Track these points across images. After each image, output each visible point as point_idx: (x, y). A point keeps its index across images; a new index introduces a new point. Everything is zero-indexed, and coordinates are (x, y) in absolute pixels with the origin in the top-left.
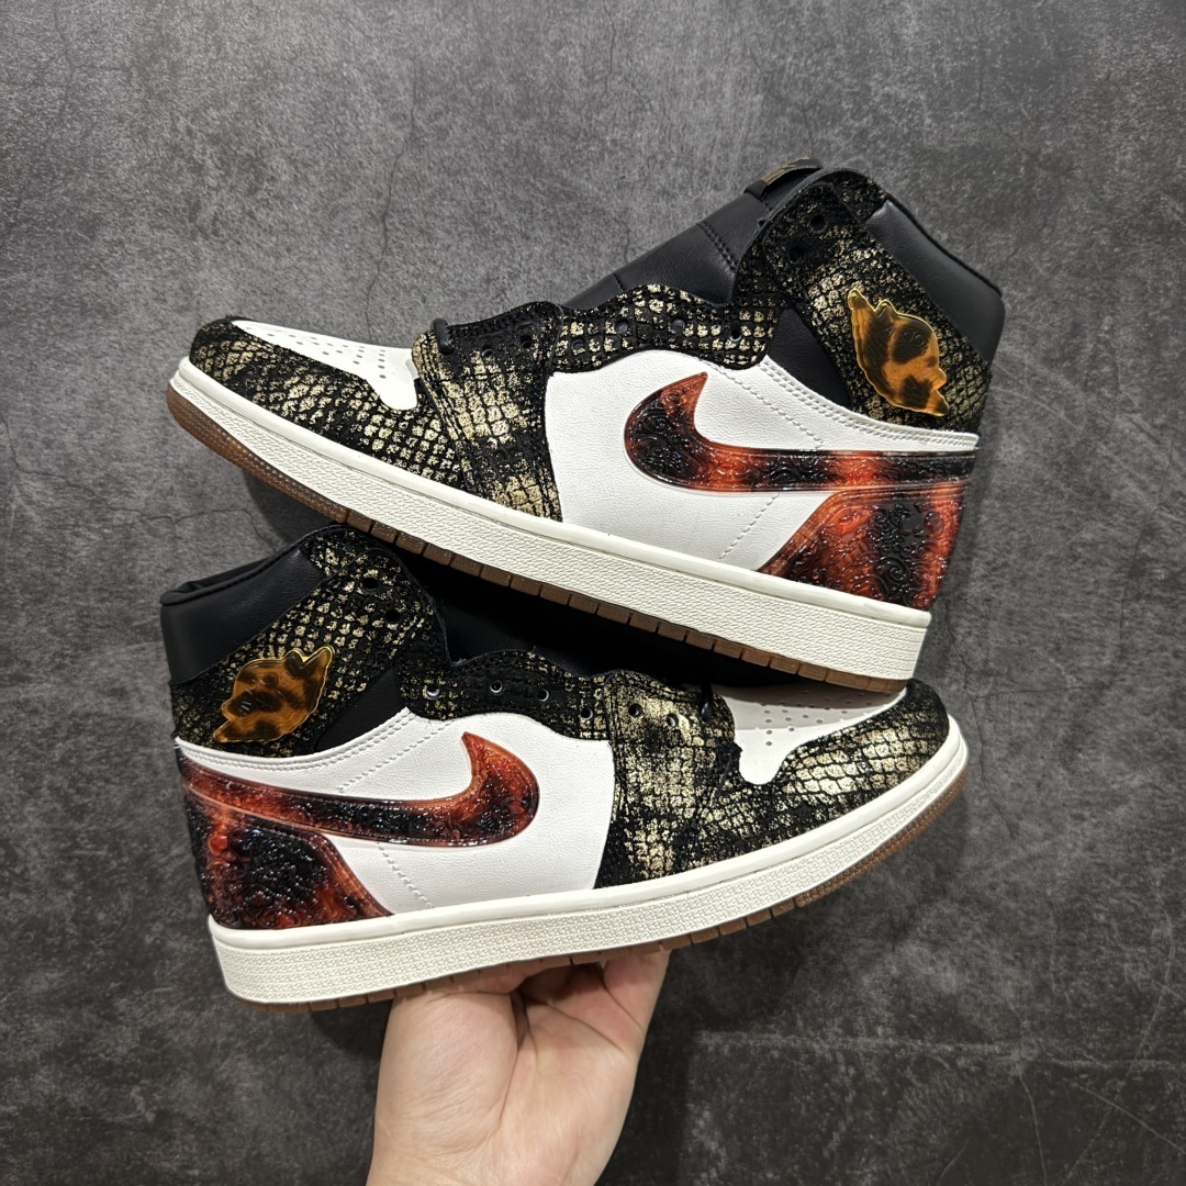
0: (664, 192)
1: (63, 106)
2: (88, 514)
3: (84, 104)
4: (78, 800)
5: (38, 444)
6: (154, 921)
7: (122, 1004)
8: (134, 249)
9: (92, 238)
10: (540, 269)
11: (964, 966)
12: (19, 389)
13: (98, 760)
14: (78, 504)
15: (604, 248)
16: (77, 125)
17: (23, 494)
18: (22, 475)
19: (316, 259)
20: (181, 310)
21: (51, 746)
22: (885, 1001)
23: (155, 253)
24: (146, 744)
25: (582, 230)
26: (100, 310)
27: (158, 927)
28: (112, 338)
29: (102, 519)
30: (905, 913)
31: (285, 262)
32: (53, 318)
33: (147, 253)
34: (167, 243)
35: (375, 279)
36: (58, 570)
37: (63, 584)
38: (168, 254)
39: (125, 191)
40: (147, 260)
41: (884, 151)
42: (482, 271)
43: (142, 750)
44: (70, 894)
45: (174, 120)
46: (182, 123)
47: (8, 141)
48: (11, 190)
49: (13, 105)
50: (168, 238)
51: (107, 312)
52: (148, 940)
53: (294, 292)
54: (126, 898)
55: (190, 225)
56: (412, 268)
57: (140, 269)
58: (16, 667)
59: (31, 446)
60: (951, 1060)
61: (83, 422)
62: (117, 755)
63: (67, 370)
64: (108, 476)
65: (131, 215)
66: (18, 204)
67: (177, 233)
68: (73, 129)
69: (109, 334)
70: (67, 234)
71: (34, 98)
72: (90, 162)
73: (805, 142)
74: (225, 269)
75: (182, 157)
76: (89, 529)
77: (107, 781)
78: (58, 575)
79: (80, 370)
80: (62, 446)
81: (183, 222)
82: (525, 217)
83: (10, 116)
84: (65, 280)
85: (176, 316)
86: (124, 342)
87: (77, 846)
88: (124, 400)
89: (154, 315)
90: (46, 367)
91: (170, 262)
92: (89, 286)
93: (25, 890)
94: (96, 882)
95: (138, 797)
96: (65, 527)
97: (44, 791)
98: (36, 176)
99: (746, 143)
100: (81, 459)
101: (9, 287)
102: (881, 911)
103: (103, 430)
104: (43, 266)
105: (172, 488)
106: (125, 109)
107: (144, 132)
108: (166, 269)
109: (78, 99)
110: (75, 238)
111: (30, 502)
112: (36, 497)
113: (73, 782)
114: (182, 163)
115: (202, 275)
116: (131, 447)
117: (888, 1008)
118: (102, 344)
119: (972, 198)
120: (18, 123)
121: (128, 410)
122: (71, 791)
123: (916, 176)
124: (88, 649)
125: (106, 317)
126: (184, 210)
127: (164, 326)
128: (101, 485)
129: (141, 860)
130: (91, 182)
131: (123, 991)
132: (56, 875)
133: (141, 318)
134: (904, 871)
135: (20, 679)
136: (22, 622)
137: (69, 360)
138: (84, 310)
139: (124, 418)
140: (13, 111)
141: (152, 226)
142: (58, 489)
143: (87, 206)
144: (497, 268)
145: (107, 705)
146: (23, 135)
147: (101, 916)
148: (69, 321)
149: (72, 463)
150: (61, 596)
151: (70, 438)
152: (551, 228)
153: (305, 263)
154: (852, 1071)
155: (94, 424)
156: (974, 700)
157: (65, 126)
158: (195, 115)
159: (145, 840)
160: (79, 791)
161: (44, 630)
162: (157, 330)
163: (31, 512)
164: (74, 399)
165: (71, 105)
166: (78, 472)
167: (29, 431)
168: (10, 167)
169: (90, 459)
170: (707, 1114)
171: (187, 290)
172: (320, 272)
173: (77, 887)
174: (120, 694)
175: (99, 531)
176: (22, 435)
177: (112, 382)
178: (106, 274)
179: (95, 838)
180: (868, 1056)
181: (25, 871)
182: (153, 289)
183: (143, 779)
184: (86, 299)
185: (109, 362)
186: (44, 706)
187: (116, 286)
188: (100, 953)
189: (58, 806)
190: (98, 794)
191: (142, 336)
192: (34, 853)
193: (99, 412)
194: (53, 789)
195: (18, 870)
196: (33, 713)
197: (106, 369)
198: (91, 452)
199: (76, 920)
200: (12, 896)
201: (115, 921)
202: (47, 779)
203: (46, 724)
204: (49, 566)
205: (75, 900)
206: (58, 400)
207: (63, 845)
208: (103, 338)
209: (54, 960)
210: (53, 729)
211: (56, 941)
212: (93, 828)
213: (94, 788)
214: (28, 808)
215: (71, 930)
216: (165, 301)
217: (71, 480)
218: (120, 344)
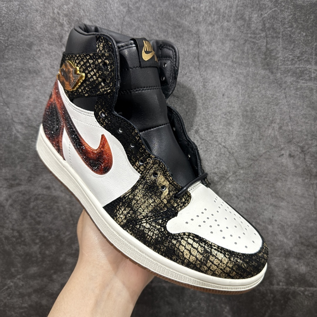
0: (211, 24)
1: (19, 8)
3: (26, 6)
4: (38, 219)
5: (19, 114)
6: (63, 253)
7: (55, 277)
8: (43, 52)
9: (31, 49)
11: (308, 265)
12: (12, 97)
13: (43, 207)
14: (32, 132)
15: (191, 43)
16: (24, 13)
17: (16, 130)
18: (15, 124)
21: (29, 204)
22: (283, 275)
23: (50, 53)
24: (57, 202)
25: (184, 38)
26: (35, 72)
27: (63, 255)
28: (39, 80)
30: (289, 249)
32: (21, 75)
33: (48, 53)
34: (54, 49)
36: (28, 152)
37: (30, 156)
38: (54, 53)
39: (40, 34)
40: (48, 55)
41: (284, 6)
43: (56, 204)
44: (38, 246)
45: (53, 10)
46: (56, 11)
47: (3, 20)
48: (6, 36)
49: (4, 8)
50: (54, 48)
51: (36, 72)
52: (61, 259)
54: (54, 247)
55: (60, 44)
58: (17, 181)
59: (17, 115)
60: (303, 293)
61: (32, 107)
62: (49, 206)
63: (26, 91)
65: (42, 41)
66: (8, 40)
67: (57, 46)
68: (23, 15)
69: (38, 79)
70: (23, 49)
71: (10, 6)
72: (29, 25)
73: (257, 4)
75: (57, 21)
77: (46, 213)
78: (28, 153)
79: (30, 91)
80: (26, 114)
81: (58, 43)
82: (166, 34)
83: (3, 12)
84: (23, 63)
86: (43, 82)
87: (39, 232)
88: (44, 100)
89: (51, 73)
90: (20, 90)
91: (55, 55)
92: (31, 64)
93: (25, 245)
94: (45, 243)
95: (55, 218)
96: (29, 139)
97: (28, 217)
98: (13, 31)
99: (237, 6)
100: (32, 118)
101: (7, 66)
102: (282, 249)
103: (38, 109)
104: (17, 59)
106: (38, 7)
107: (44, 14)
108: (54, 58)
109: (23, 5)
110: (26, 49)
111: (18, 132)
112: (20, 130)
113: (36, 214)
114: (57, 24)
117: (283, 277)
118: (36, 82)
119: (314, 20)
120: (6, 14)
123: (295, 14)
124: (38, 175)
125: (37, 74)
126: (58, 39)
129: (57, 236)
130: (29, 31)
131: (55, 273)
132: (33, 241)
133: (47, 74)
134: (289, 237)
135: (19, 185)
136: (18, 167)
137: (26, 88)
138: (30, 72)
140: (4, 10)
141: (49, 44)
142: (26, 127)
143: (28, 39)
145: (45, 192)
146: (8, 18)
147: (47, 252)
148: (26, 76)
149: (29, 119)
150: (29, 159)
151: (28, 112)
152: (174, 38)
154: (272, 295)
155: (35, 107)
156: (313, 184)
157: (20, 14)
158: (60, 8)
159: (58, 230)
160: (38, 217)
161: (25, 170)
162: (52, 77)
163: (18, 135)
164: (29, 100)
165: (22, 7)
166: (32, 122)
167: (16, 110)
168: (5, 28)
169: (35, 118)
170: (228, 308)
173: (40, 244)
174: (48, 188)
176: (15, 112)
177: (40, 94)
178: (36, 60)
179: (44, 230)
180: (277, 291)
181: (25, 239)
182: (50, 65)
183: (57, 213)
184: (30, 69)
185: (39, 88)
186: (27, 192)
187: (39, 64)
188: (48, 262)
189: (33, 221)
190: (44, 217)
191: (48, 79)
192: (27, 234)
193: (37, 104)
194: (31, 216)
195: (23, 239)
196: (24, 194)
197: (38, 90)
198: (35, 116)
199: (40, 253)
200: (22, 246)
201: (52, 253)
202: (29, 213)
203: (27, 197)
204: (25, 151)
205: (40, 247)
206: (24, 100)
207: (35, 232)
208: (36, 81)
209: (35, 264)
210: (30, 199)
211: (35, 259)
212: (43, 227)
213: (43, 216)
214: (24, 222)
215: (39, 256)
216: (54, 68)
217: (30, 125)
218: (41, 82)
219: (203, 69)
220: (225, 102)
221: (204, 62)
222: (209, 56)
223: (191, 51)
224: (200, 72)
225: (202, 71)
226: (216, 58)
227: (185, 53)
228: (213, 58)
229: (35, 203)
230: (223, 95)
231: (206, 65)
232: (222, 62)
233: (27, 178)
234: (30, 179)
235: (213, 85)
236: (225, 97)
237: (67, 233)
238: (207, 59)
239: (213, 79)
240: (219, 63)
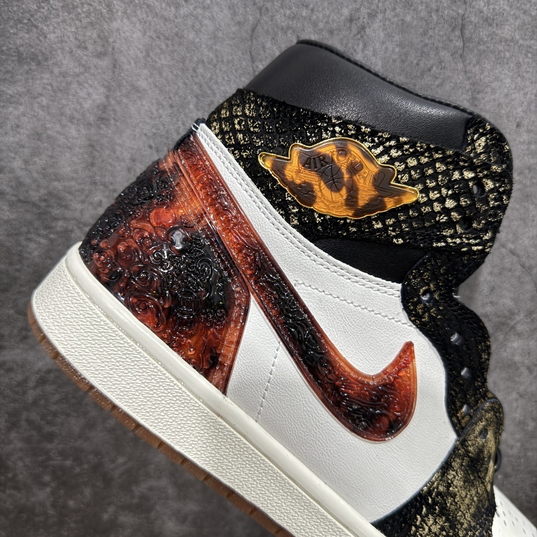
2: (37, 223)
4: (48, 429)
6: (109, 504)
10: (394, 9)
13: (60, 401)
14: (29, 216)
19: (209, 8)
20: (100, 55)
21: (25, 393)
23: (75, 7)
26: (34, 58)
27: (111, 509)
28: (45, 81)
29: (47, 227)
31: (183, 11)
33: (68, 7)
35: (257, 23)
36: (18, 267)
37: (23, 277)
38: (86, 8)
40: (69, 13)
42: (346, 12)
44: (48, 490)
52: (106, 517)
53: (191, 36)
54: (88, 492)
56: (288, 12)
57: (64, 21)
61: (26, 151)
63: (11, 109)
64: (50, 194)
69: (42, 78)
74: (134, 19)
76: (39, 235)
77: (68, 415)
78: (18, 270)
79: (22, 108)
80: (12, 171)
85: (96, 61)
86: (55, 84)
87: (50, 459)
88: (58, 132)
89: (78, 60)
91: (88, 15)
92: (23, 38)
93: (16, 488)
95: (91, 425)
96: (19, 234)
97: (23, 423)
100: (28, 181)
103: (44, 157)
105: (101, 201)
108: (85, 21)
113: (43, 417)
115: (115, 25)
116: (66, 169)
118: (37, 86)
121: (62, 140)
122: (43, 422)
125: (39, 63)
127: (87, 69)
128: (45, 200)
132: (37, 478)
133: (68, 64)
137: (12, 100)
138: (21, 59)
139: (59, 146)
142: (12, 205)
144: (358, 10)
147: (71, 503)
148: (10, 68)
149: (20, 184)
150: (21, 286)
151: (17, 164)
153: (199, 11)
155: (36, 152)
159: (97, 454)
160: (48, 423)
161: (11, 312)
162: (82, 73)
164: (19, 133)
166: (27, 191)
169: (35, 181)
171: (104, 38)
172: (212, 19)
173: (53, 485)
175: (46, 237)
177: (48, 118)
178: (37, 27)
179: (63, 454)
181: (15, 476)
182: (76, 39)
183: (93, 413)
184: (21, 49)
185: (44, 101)
186: (18, 365)
187: (45, 37)
188: (73, 525)
189: (34, 433)
190: (62, 424)
191: (69, 79)
192: (20, 464)
193: (39, 143)
194: (29, 422)
195: (10, 475)
196: (10, 370)
197: (42, 107)
198: (35, 175)
199: (54, 506)
200: (8, 492)
201: (82, 505)
202: (24, 415)
203: (20, 377)
204: (11, 264)
205: (53, 493)
206: (6, 133)
207: (40, 459)
208: (38, 82)
209: (41, 530)
210: (25, 381)
211: (42, 519)
212: (61, 447)
213: (59, 420)
214: (13, 435)
215: (51, 512)
216: (86, 48)
217: (22, 198)
218: (52, 86)
219: (472, 57)
220: (522, 143)
221: (477, 40)
222: (490, 25)
223: (446, 12)
224: (465, 66)
225: (469, 64)
226: (506, 32)
227: (431, 16)
228: (500, 32)
229: (38, 391)
230: (518, 125)
231: (481, 47)
232: (521, 42)
233: (16, 331)
234: (24, 333)
235: (494, 100)
236: (522, 129)
237: (121, 460)
238: (483, 33)
239: (495, 84)
240: (512, 44)
